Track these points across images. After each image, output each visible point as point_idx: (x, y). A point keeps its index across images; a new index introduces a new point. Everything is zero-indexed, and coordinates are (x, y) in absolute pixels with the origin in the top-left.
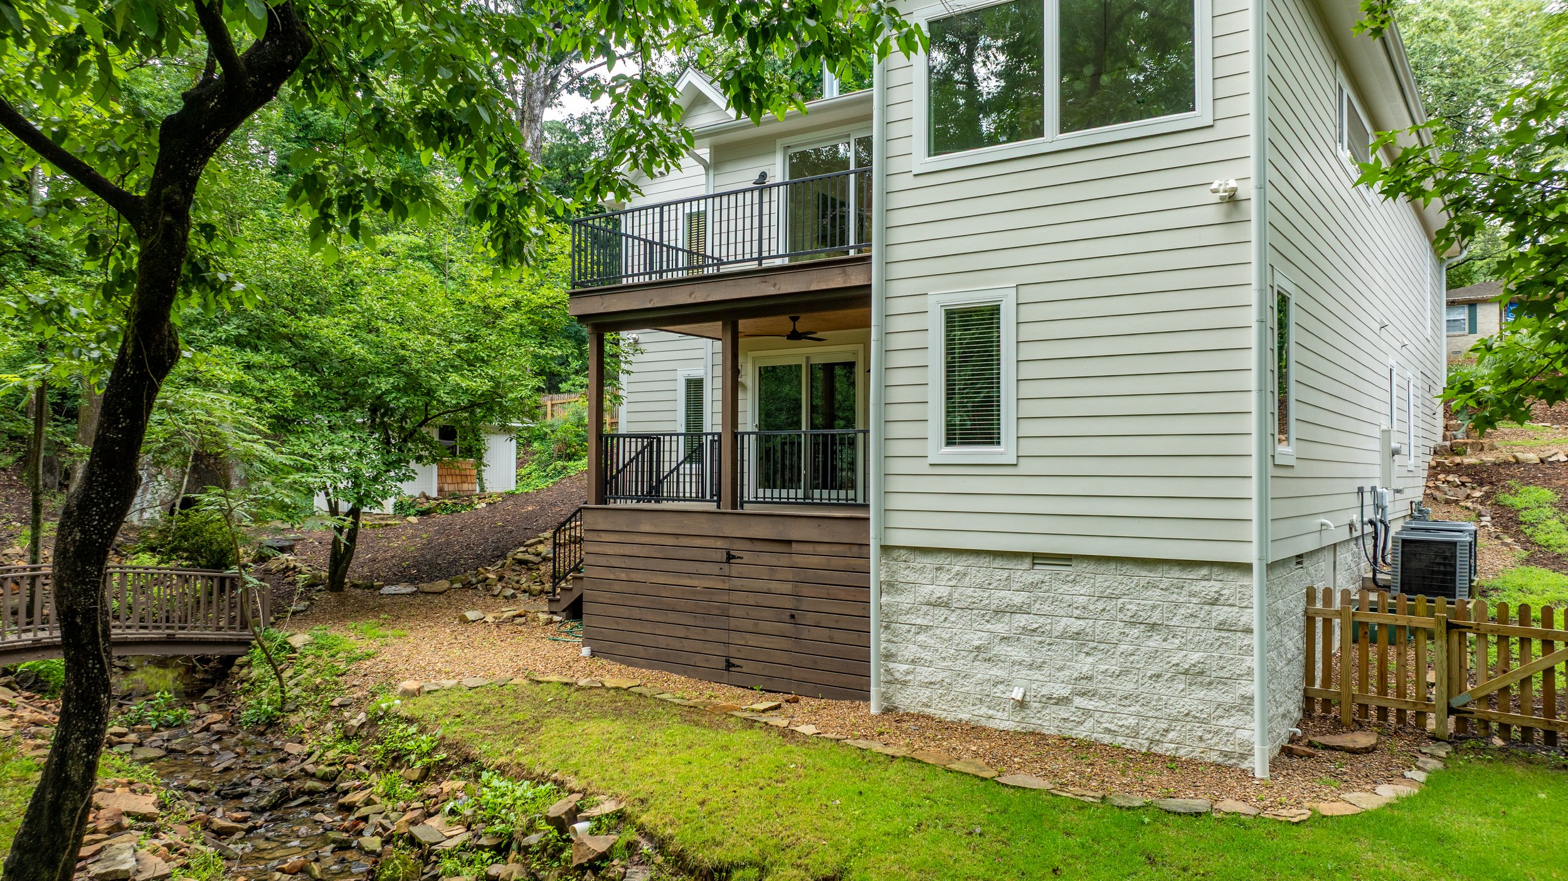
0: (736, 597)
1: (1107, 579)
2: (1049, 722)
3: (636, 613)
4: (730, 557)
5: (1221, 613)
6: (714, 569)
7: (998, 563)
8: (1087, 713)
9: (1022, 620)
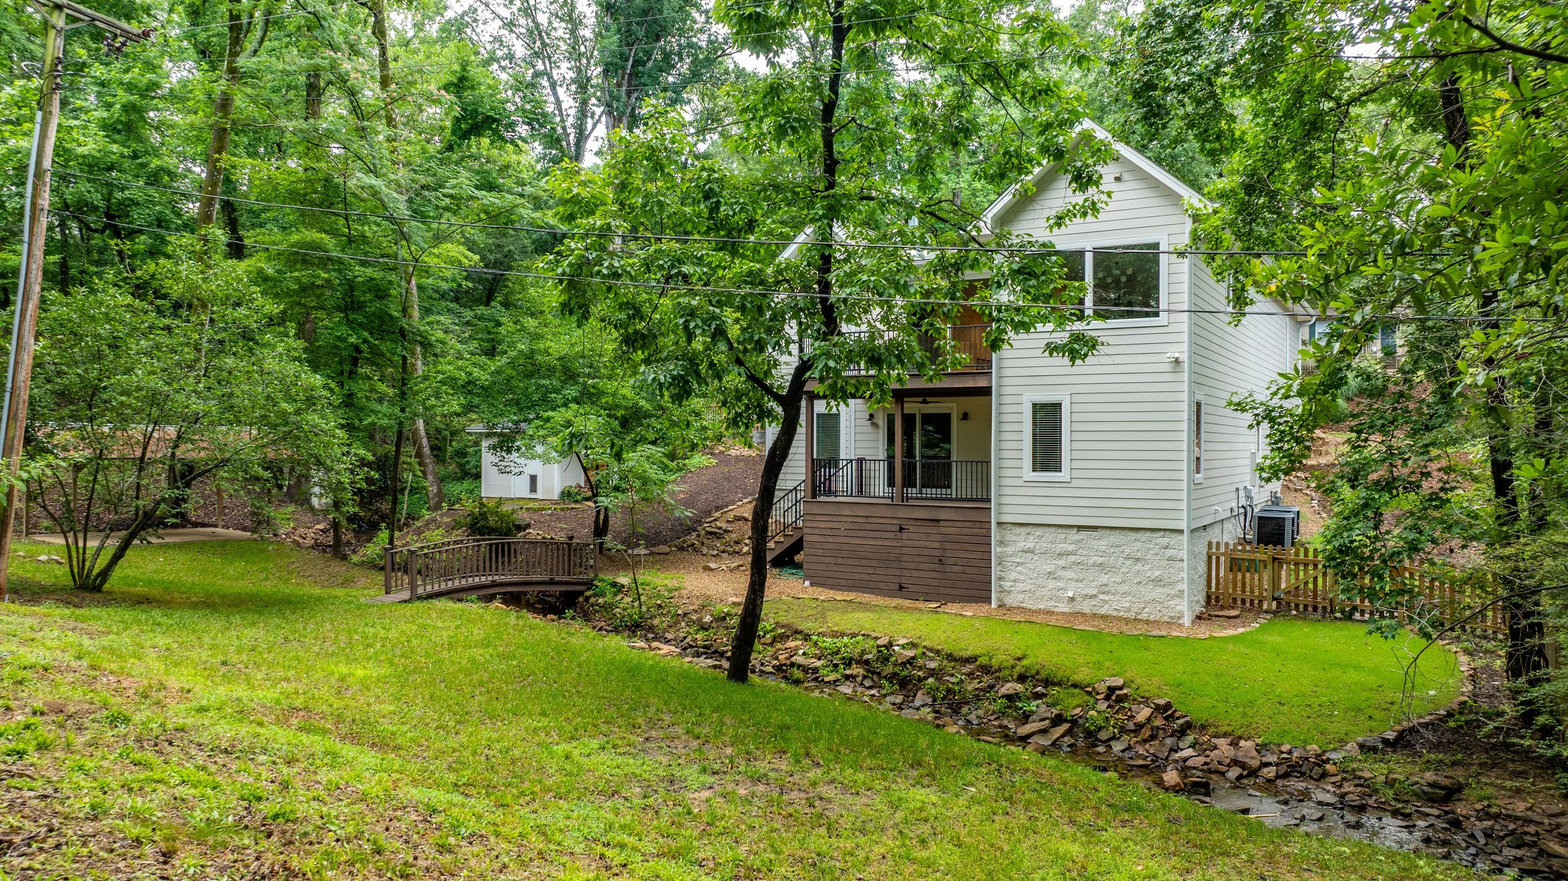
0: (905, 551)
1: (1115, 538)
2: (1086, 607)
3: (840, 561)
4: (901, 529)
5: (1170, 552)
6: (892, 535)
7: (1060, 530)
8: (1105, 602)
9: (1072, 558)
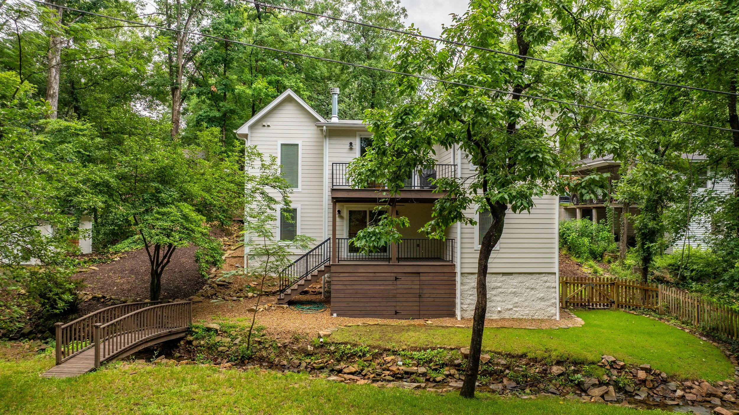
0: (398, 291)
1: (521, 278)
2: (507, 315)
3: (356, 300)
4: (396, 279)
6: (391, 283)
8: (517, 311)
9: (500, 290)
